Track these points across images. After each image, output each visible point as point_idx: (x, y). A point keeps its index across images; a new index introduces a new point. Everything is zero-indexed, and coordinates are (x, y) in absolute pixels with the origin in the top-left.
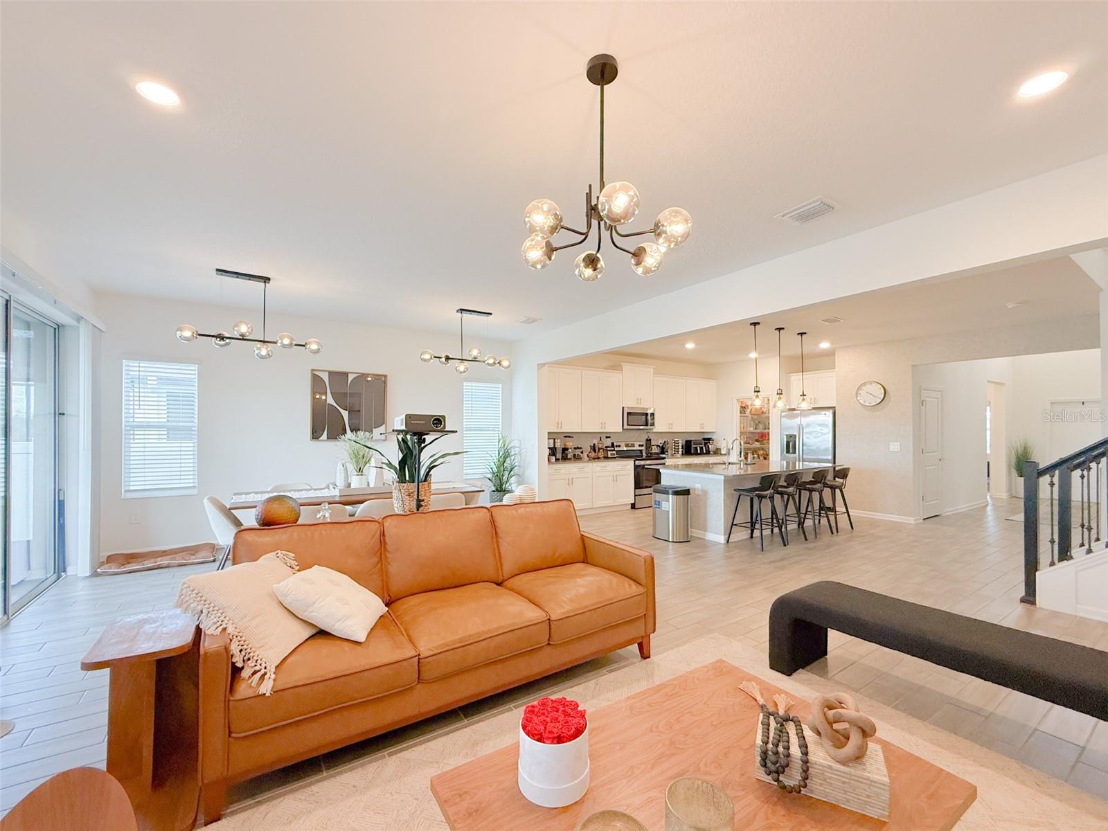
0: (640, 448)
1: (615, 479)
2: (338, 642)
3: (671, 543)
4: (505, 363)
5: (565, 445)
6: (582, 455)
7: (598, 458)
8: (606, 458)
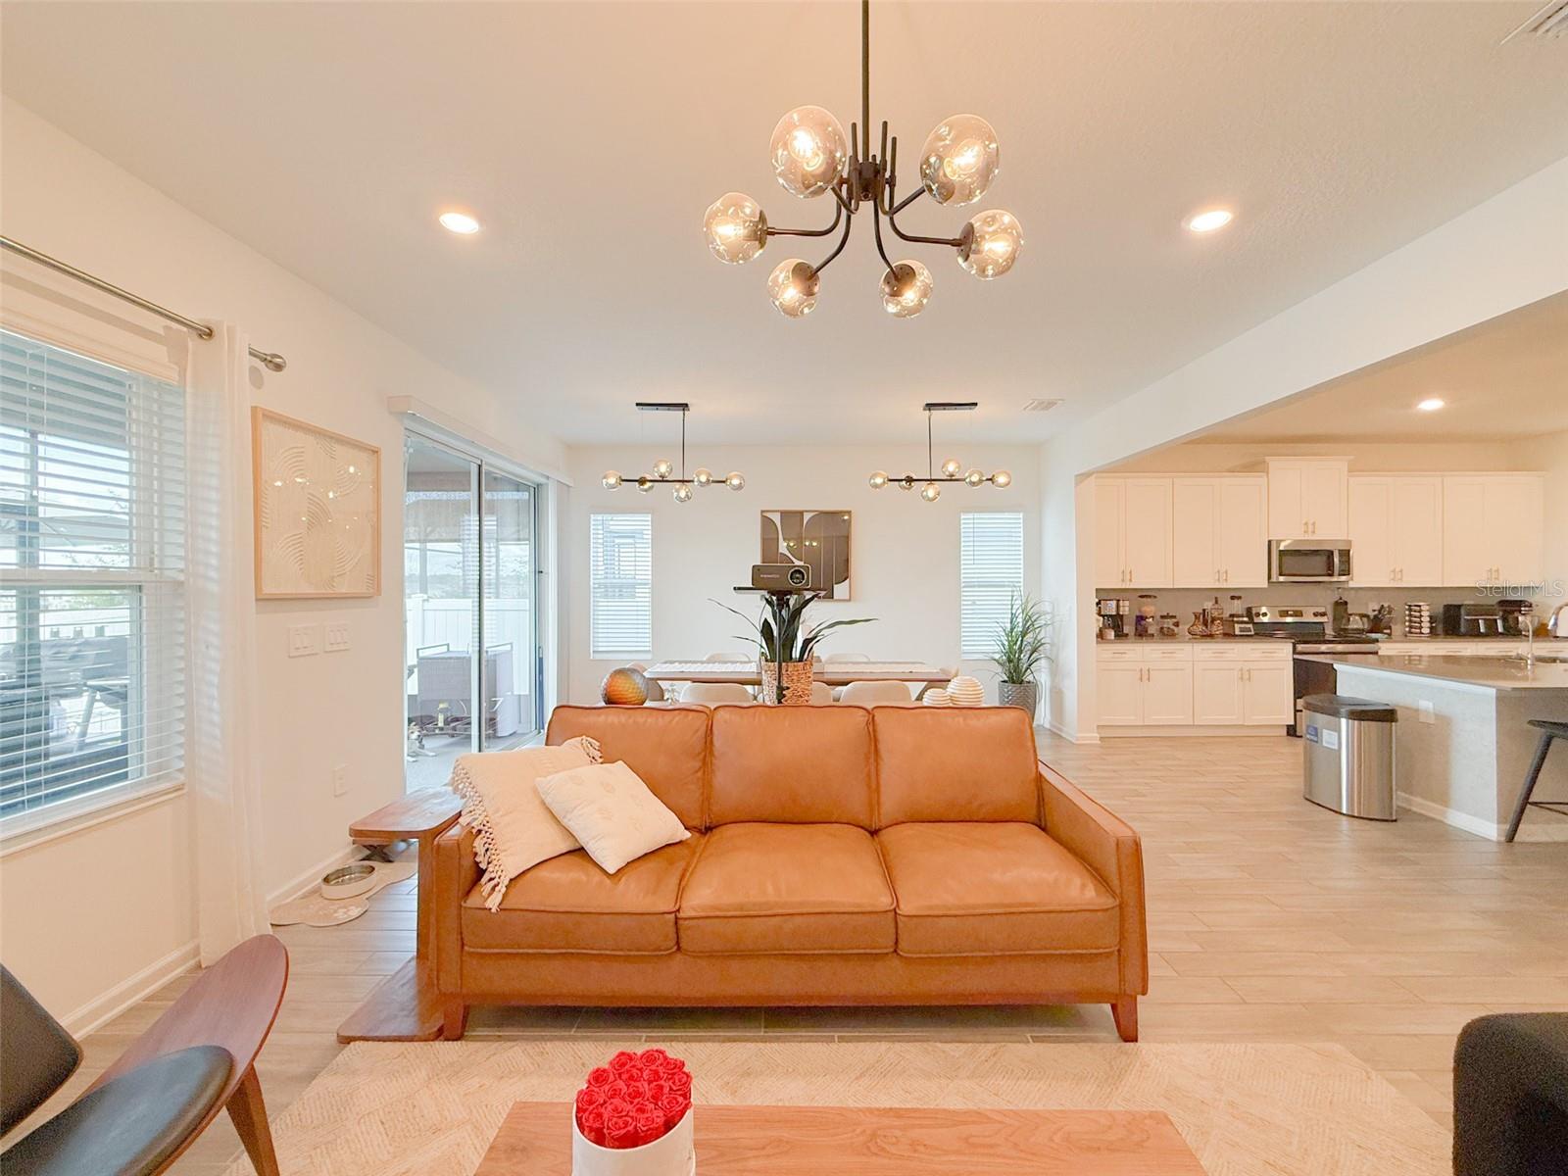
0: (1319, 619)
1: (1246, 676)
2: (590, 867)
3: (1344, 818)
4: (1002, 479)
5: (1140, 611)
6: (1176, 629)
7: (1211, 636)
8: (1226, 635)
